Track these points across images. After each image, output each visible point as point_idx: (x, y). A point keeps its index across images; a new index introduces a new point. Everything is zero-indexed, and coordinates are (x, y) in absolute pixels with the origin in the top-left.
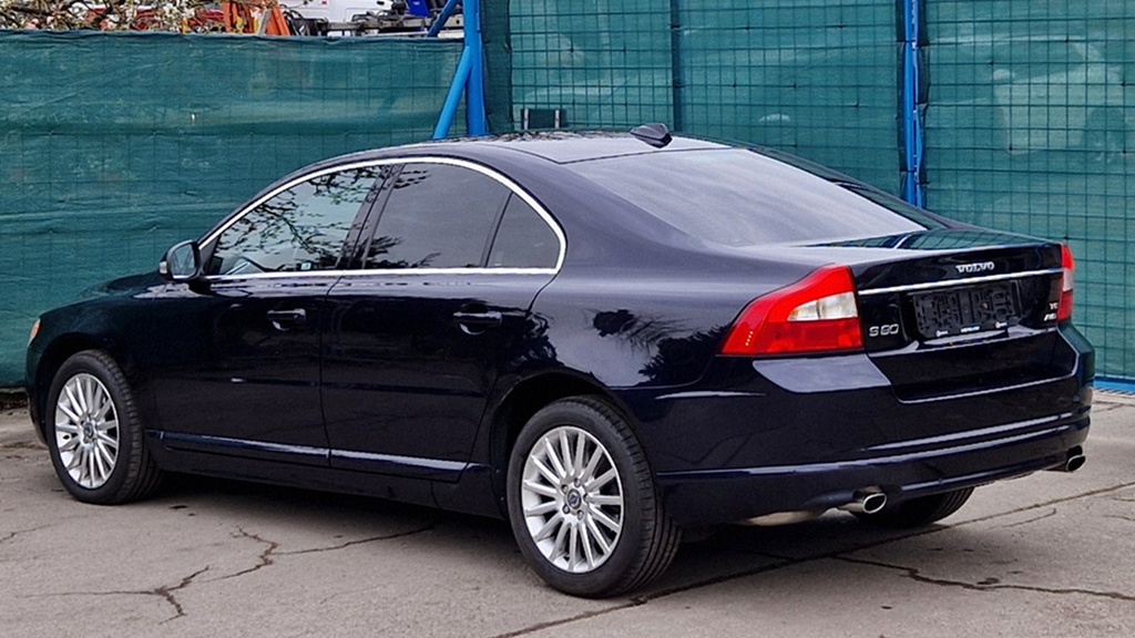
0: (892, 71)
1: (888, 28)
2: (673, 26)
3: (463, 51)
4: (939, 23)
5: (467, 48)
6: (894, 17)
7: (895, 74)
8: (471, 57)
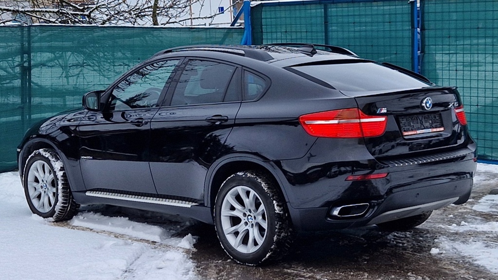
0: (409, 40)
1: (408, 23)
2: (325, 23)
3: (244, 32)
4: (429, 21)
5: (246, 31)
6: (410, 18)
7: (411, 42)
8: (247, 35)
